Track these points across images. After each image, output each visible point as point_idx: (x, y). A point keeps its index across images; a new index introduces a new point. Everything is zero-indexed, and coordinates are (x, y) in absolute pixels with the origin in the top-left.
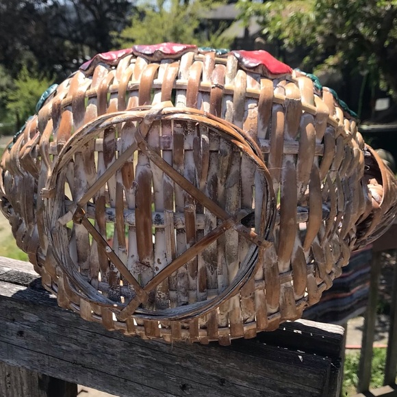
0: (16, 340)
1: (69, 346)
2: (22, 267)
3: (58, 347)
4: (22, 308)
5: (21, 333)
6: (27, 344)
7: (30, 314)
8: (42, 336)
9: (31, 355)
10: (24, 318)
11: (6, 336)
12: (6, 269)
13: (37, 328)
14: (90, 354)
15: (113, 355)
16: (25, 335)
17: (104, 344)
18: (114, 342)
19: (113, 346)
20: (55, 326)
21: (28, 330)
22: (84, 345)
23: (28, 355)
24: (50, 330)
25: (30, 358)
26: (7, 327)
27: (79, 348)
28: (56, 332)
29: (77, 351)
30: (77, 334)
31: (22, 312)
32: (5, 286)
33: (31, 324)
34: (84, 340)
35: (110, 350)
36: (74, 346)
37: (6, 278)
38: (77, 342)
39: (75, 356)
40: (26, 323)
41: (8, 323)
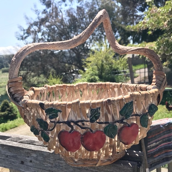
0: (30, 164)
1: (47, 165)
2: (32, 138)
3: (44, 165)
4: (31, 152)
5: (31, 161)
6: (33, 165)
7: (33, 154)
8: (38, 162)
9: (35, 169)
10: (32, 155)
11: (26, 163)
12: (27, 140)
13: (36, 159)
14: (54, 167)
15: (62, 167)
16: (32, 162)
17: (59, 163)
18: (62, 162)
19: (62, 163)
20: (42, 158)
21: (33, 160)
22: (52, 164)
23: (34, 169)
24: (41, 159)
25: (34, 170)
26: (26, 160)
27: (50, 165)
28: (43, 160)
29: (50, 166)
30: (50, 160)
31: (31, 153)
32: (25, 145)
33: (34, 158)
34: (52, 162)
35: (61, 165)
36: (49, 165)
37: (26, 142)
38: (50, 163)
39: (49, 168)
40: (32, 157)
41: (26, 158)
